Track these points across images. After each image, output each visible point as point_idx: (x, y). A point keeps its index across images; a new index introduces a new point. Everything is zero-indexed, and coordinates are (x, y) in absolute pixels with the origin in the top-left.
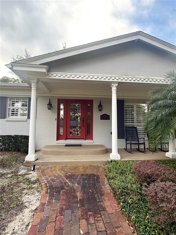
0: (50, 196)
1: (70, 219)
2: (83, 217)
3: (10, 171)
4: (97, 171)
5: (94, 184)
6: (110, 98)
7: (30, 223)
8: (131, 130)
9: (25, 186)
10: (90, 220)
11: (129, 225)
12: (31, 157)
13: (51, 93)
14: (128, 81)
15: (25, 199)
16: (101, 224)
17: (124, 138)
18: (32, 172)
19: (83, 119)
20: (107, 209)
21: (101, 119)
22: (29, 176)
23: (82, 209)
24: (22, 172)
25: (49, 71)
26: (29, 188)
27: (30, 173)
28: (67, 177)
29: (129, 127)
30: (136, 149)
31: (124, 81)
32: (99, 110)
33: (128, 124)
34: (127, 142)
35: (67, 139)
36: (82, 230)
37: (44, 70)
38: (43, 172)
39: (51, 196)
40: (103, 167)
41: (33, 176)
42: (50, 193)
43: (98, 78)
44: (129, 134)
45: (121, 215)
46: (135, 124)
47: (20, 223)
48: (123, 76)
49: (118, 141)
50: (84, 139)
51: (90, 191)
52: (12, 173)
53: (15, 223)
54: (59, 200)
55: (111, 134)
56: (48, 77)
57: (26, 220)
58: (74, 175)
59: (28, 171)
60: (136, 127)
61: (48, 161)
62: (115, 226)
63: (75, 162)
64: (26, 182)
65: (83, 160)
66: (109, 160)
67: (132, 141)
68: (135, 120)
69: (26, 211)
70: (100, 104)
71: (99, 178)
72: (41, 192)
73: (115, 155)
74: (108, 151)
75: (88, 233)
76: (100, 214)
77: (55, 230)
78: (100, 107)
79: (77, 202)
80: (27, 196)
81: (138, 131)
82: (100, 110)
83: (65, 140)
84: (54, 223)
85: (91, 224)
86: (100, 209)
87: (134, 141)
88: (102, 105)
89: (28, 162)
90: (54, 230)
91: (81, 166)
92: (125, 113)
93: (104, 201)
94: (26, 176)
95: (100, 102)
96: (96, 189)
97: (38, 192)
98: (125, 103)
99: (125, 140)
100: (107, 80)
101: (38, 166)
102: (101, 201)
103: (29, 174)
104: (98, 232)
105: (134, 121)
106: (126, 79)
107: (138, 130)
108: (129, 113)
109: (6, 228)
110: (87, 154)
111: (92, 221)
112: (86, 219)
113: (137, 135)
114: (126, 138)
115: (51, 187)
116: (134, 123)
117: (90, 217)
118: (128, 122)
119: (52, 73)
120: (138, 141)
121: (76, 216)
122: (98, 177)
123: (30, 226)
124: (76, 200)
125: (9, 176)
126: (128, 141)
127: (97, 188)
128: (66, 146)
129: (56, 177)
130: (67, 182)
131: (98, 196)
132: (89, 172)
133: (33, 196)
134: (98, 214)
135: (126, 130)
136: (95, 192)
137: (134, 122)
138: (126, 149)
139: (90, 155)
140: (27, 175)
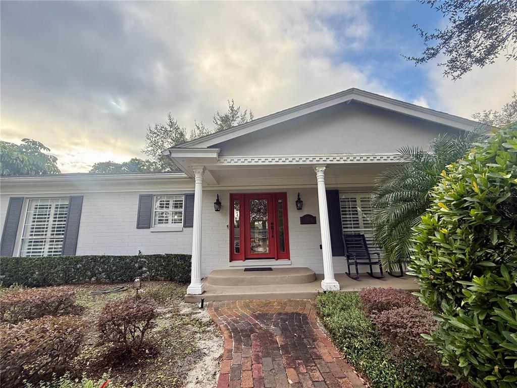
0: (236, 341)
1: (272, 368)
2: (289, 365)
3: (165, 309)
4: (301, 309)
5: (300, 327)
6: (315, 188)
7: (217, 372)
8: (356, 241)
9: (196, 329)
10: (300, 369)
11: (359, 376)
12: (195, 287)
13: (218, 184)
14: (342, 162)
15: (201, 344)
16: (318, 374)
17: (343, 255)
18: (200, 311)
19: (272, 224)
20: (324, 357)
21: (302, 223)
22: (197, 315)
23: (286, 356)
24: (185, 310)
25: (220, 155)
26: (203, 332)
27: (198, 311)
28: (257, 317)
29: (351, 236)
30: (368, 273)
31: (335, 162)
32: (298, 209)
33: (349, 230)
34: (350, 261)
35: (246, 259)
36: (291, 380)
37: (215, 155)
38: (216, 310)
39: (238, 341)
40: (312, 303)
41: (204, 315)
42: (234, 337)
43: (294, 161)
44: (353, 247)
45: (345, 364)
46: (362, 230)
47: (203, 373)
48: (332, 155)
49: (333, 260)
50: (274, 258)
51: (296, 334)
52: (170, 312)
53: (196, 372)
54: (251, 346)
55: (321, 248)
56: (219, 164)
57: (210, 369)
58: (267, 314)
59: (193, 309)
60: (363, 235)
61: (222, 294)
62: (337, 376)
63: (265, 295)
64: (195, 324)
65: (278, 292)
66: (321, 291)
67: (358, 259)
68: (361, 222)
69: (207, 359)
70: (299, 199)
71: (307, 318)
72: (222, 337)
73: (329, 283)
74: (317, 278)
75: (299, 383)
76: (315, 363)
77: (254, 379)
78: (299, 204)
79: (278, 349)
80: (204, 342)
81: (367, 242)
82: (300, 209)
83: (244, 261)
84: (250, 372)
85: (303, 374)
86: (313, 357)
87: (361, 259)
88: (301, 200)
89: (192, 297)
90: (252, 379)
91: (274, 302)
92: (342, 211)
93: (317, 347)
94: (193, 316)
95: (299, 196)
96: (304, 333)
97: (217, 336)
98: (340, 195)
99: (346, 258)
100: (308, 162)
101: (208, 303)
102: (314, 348)
103: (196, 313)
104: (313, 382)
105: (358, 224)
106: (338, 158)
107: (366, 239)
108: (350, 211)
109: (188, 377)
110: (282, 282)
111: (303, 369)
112: (295, 368)
113: (367, 248)
114: (348, 254)
115: (235, 330)
116: (358, 227)
117: (299, 365)
118: (348, 226)
119: (225, 158)
120: (370, 259)
121: (279, 365)
122: (305, 317)
123: (218, 376)
124: (275, 346)
125: (168, 315)
126: (352, 259)
127: (305, 331)
128: (246, 270)
129: (239, 316)
130: (257, 323)
131: (308, 341)
132: (289, 309)
133: (210, 342)
134: (312, 362)
135: (346, 241)
136: (303, 337)
137: (360, 225)
138: (349, 274)
139: (287, 285)
140: (194, 314)
